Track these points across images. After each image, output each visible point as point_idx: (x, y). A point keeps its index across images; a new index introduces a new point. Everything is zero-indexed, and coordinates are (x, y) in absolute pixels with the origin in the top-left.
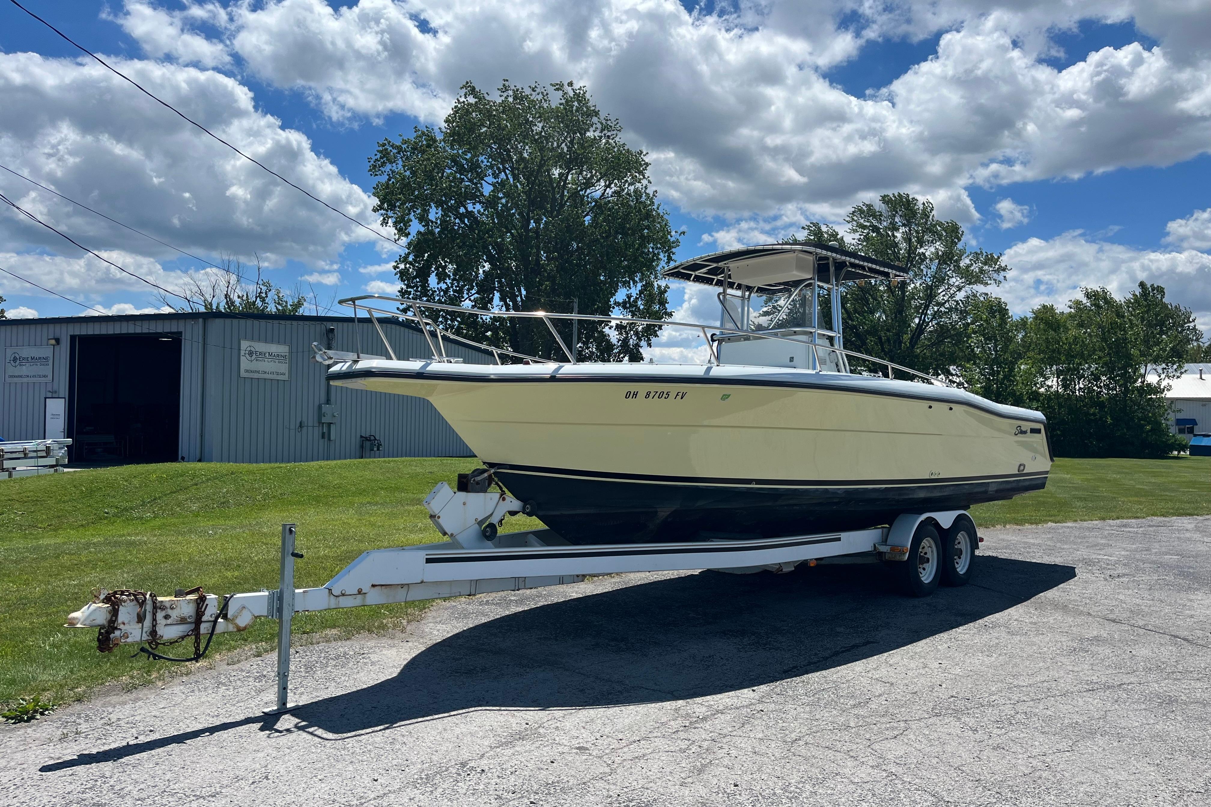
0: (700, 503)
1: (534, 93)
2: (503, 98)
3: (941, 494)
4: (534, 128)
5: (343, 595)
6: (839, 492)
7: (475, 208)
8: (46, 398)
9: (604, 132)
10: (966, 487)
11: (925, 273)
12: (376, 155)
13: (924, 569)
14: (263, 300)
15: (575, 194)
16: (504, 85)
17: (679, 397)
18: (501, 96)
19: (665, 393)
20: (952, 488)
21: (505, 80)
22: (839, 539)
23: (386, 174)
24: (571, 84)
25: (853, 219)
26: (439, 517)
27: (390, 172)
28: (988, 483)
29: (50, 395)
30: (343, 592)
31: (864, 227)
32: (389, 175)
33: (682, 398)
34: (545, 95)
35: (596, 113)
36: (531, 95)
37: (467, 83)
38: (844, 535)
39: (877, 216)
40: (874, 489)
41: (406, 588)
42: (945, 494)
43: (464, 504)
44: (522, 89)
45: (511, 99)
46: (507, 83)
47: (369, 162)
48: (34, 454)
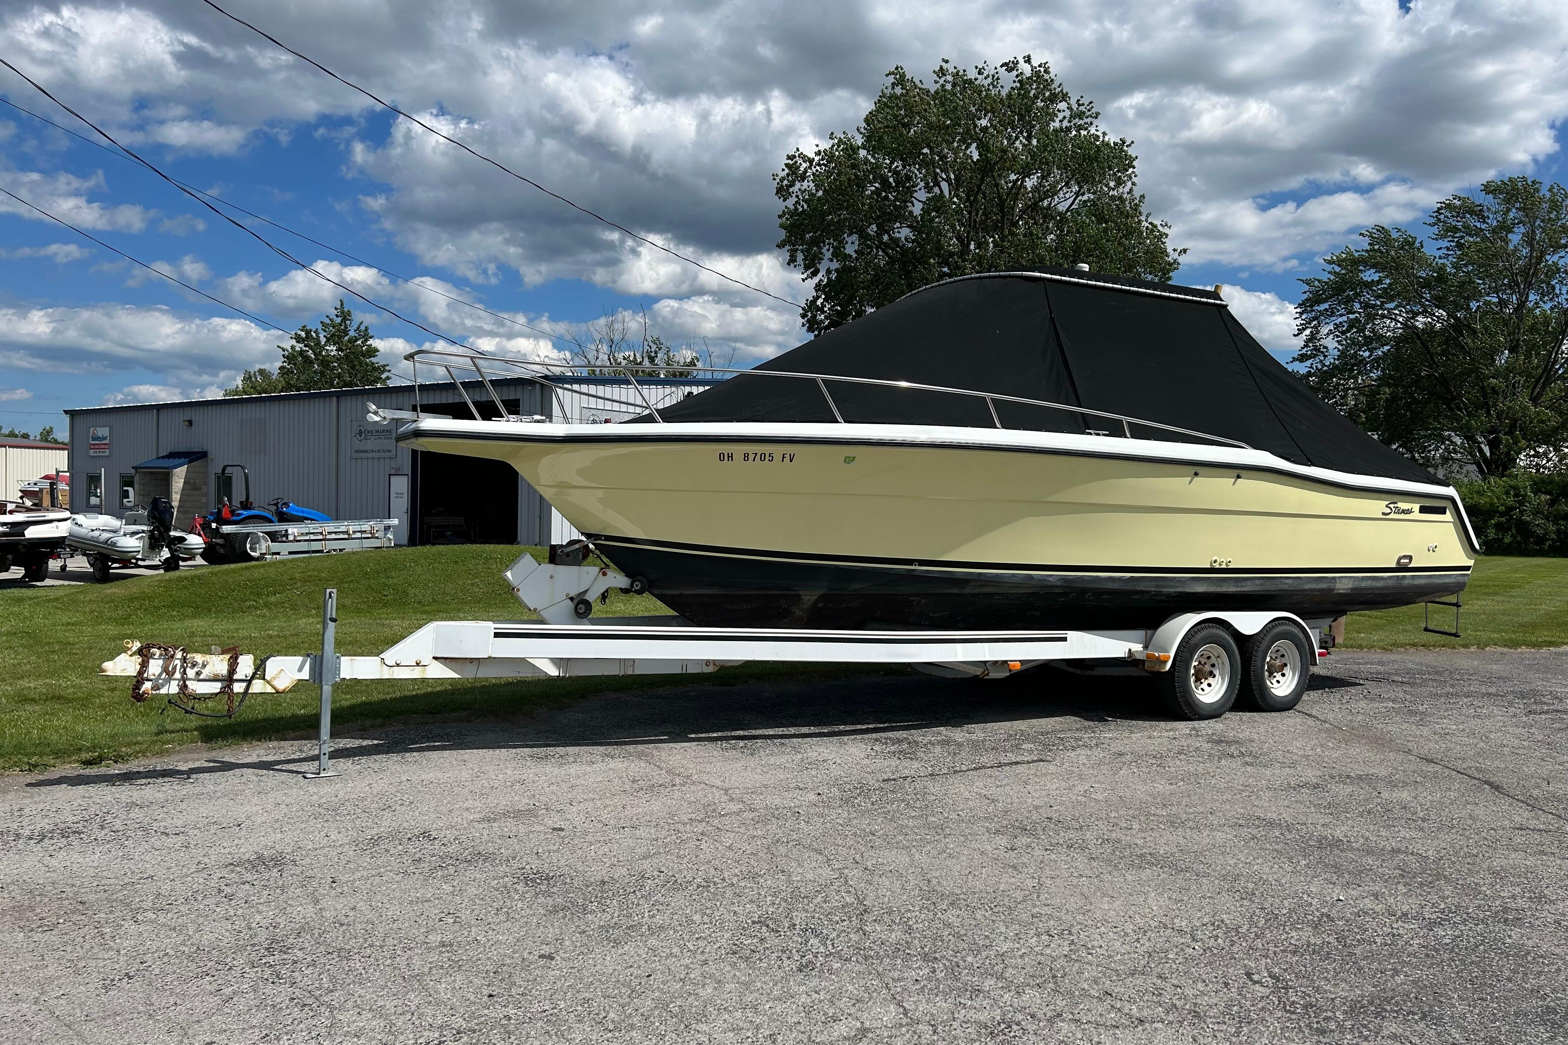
0: (855, 586)
1: (980, 77)
2: (938, 85)
3: (1239, 589)
4: (978, 123)
5: (398, 665)
6: (1051, 579)
7: (904, 233)
8: (390, 475)
9: (1074, 122)
10: (1286, 581)
11: (1557, 291)
12: (783, 170)
13: (1209, 685)
14: (652, 360)
15: (1033, 208)
16: (941, 67)
17: (787, 459)
18: (936, 82)
19: (767, 456)
20: (1258, 582)
21: (944, 60)
22: (1064, 639)
23: (794, 196)
24: (1028, 60)
25: (1439, 220)
26: (518, 590)
27: (799, 193)
28: (1334, 578)
29: (393, 472)
30: (398, 662)
31: (1455, 229)
32: (797, 196)
33: (791, 461)
34: (996, 79)
35: (1065, 97)
36: (976, 79)
37: (897, 68)
38: (1071, 635)
39: (1478, 213)
40: (1110, 578)
41: (476, 662)
42: (1246, 589)
43: (551, 577)
44: (964, 71)
45: (949, 87)
46: (945, 66)
47: (774, 179)
48: (358, 535)
